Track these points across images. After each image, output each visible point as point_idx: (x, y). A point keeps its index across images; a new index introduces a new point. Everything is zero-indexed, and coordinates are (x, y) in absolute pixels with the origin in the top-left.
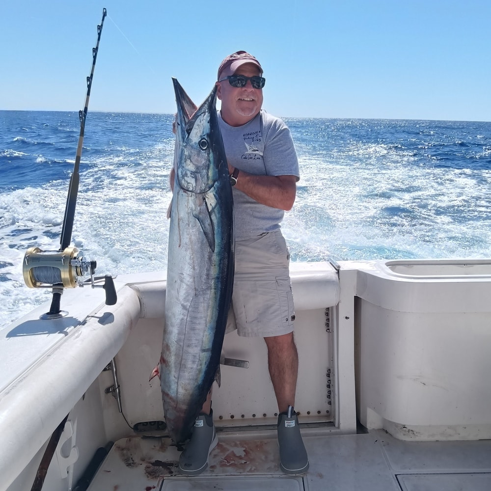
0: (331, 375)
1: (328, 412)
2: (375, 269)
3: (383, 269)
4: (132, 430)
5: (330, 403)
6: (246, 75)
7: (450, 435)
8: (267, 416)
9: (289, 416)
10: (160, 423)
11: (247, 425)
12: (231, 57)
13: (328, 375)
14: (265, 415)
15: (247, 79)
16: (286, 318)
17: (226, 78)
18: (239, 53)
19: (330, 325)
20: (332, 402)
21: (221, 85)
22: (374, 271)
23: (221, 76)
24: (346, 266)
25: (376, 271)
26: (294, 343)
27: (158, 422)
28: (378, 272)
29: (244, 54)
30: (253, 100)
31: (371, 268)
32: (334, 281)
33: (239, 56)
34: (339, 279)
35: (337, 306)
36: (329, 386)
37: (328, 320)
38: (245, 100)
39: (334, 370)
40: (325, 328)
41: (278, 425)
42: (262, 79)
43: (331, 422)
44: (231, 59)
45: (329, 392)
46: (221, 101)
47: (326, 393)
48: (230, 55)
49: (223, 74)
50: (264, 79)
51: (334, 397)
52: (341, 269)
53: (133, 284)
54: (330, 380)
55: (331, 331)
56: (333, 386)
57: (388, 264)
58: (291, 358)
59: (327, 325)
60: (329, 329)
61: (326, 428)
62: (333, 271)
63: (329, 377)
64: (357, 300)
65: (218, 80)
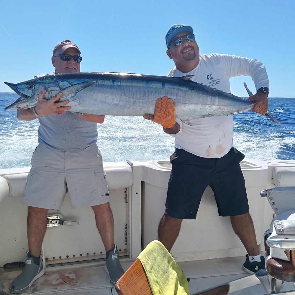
0: (127, 227)
1: (125, 250)
2: (152, 165)
3: (156, 165)
4: (3, 269)
5: (127, 244)
6: (71, 54)
7: (193, 258)
8: (89, 255)
9: (115, 252)
10: (21, 263)
11: (77, 261)
12: (62, 43)
13: (126, 228)
14: (88, 254)
15: (71, 56)
16: (101, 195)
17: (58, 55)
18: (66, 41)
19: (127, 198)
20: (128, 244)
21: (55, 59)
22: (151, 166)
23: (55, 54)
24: (136, 163)
25: (153, 166)
26: (110, 208)
27: (20, 262)
28: (154, 166)
29: (69, 43)
30: (74, 68)
31: (150, 165)
32: (129, 172)
33: (66, 43)
34: (133, 171)
35: (132, 187)
36: (126, 234)
37: (126, 195)
38: (70, 68)
39: (129, 225)
40: (125, 200)
41: (107, 258)
42: (80, 58)
43: (127, 255)
44: (61, 44)
45: (126, 238)
46: (55, 68)
47: (124, 239)
48: (61, 42)
49: (57, 52)
50: (81, 58)
51: (129, 241)
52: (133, 165)
53: (4, 175)
54: (127, 231)
55: (127, 202)
56: (129, 234)
57: (159, 163)
58: (109, 217)
59: (126, 198)
60: (126, 201)
61: (124, 259)
62: (129, 166)
63: (126, 229)
64: (143, 183)
65: (53, 55)
